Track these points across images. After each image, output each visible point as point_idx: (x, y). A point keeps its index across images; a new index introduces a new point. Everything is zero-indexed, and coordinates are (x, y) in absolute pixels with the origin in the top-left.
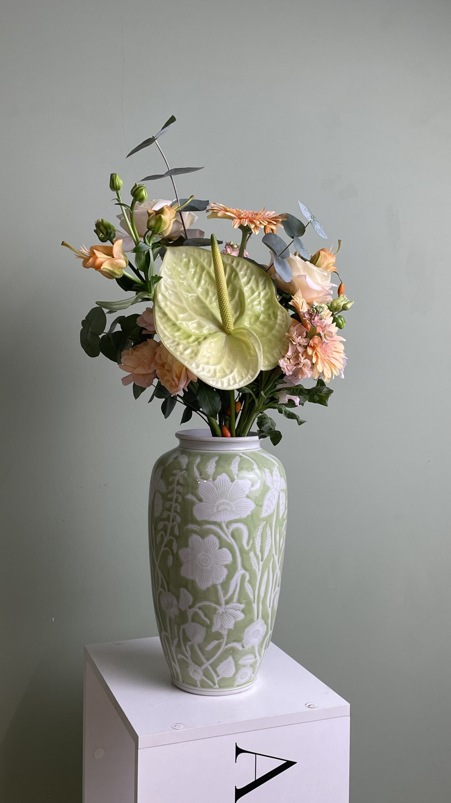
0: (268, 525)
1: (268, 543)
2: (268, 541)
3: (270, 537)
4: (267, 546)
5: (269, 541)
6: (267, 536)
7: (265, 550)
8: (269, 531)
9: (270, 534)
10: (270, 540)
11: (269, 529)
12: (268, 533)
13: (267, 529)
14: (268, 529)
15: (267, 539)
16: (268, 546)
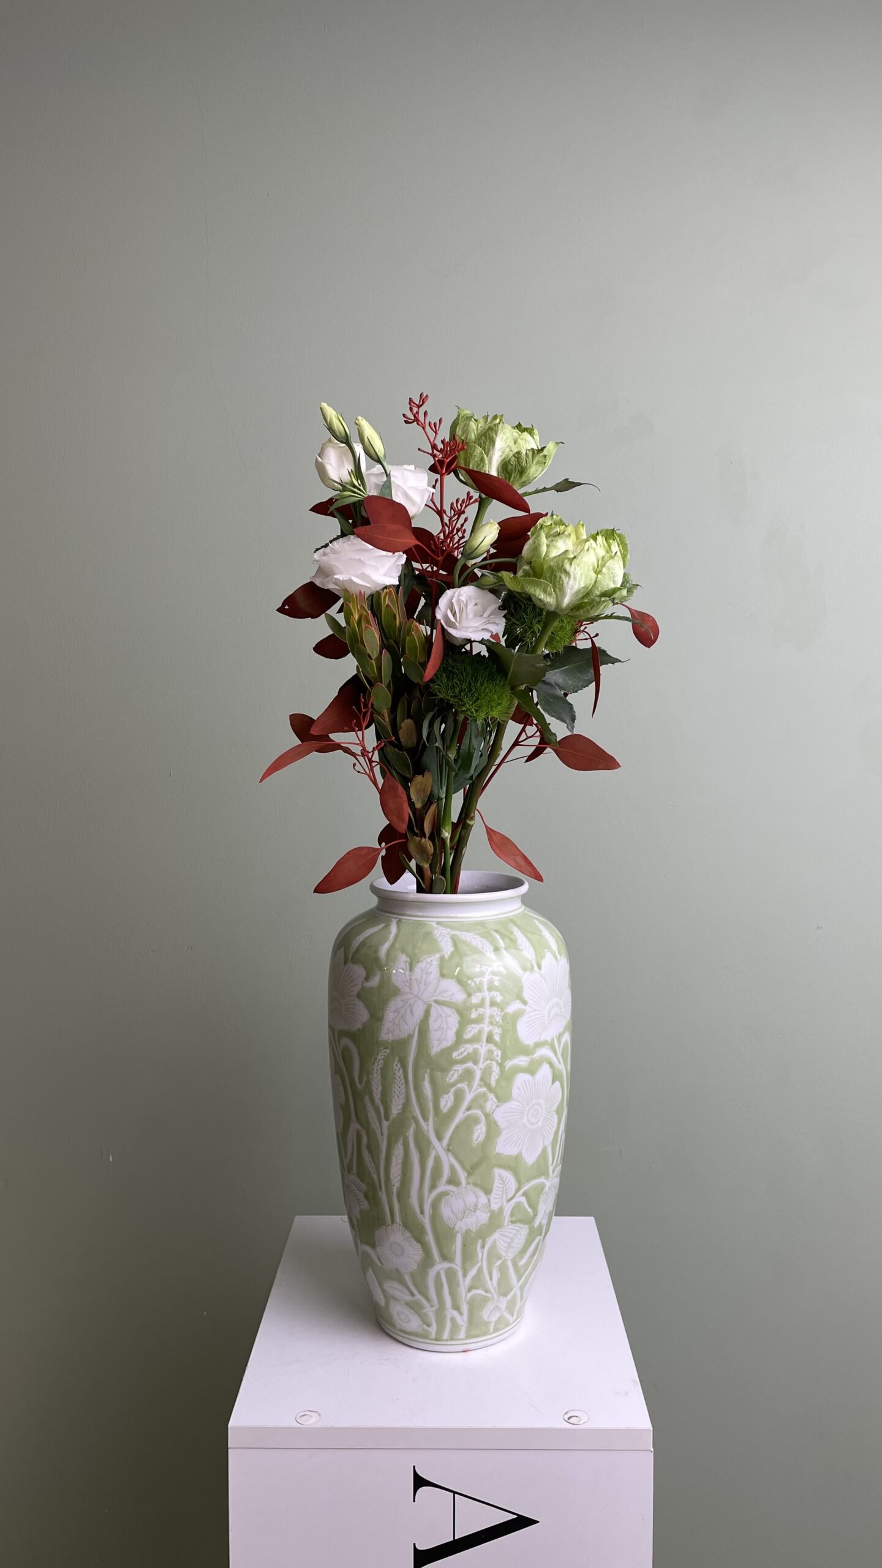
0: (397, 1058)
1: (399, 1092)
2: (397, 1087)
3: (403, 1081)
4: (395, 1096)
5: (399, 1087)
6: (395, 1078)
7: (391, 1101)
8: (399, 1069)
9: (402, 1076)
10: (403, 1086)
11: (399, 1066)
12: (399, 1075)
13: (394, 1066)
14: (397, 1065)
15: (395, 1083)
16: (398, 1097)
